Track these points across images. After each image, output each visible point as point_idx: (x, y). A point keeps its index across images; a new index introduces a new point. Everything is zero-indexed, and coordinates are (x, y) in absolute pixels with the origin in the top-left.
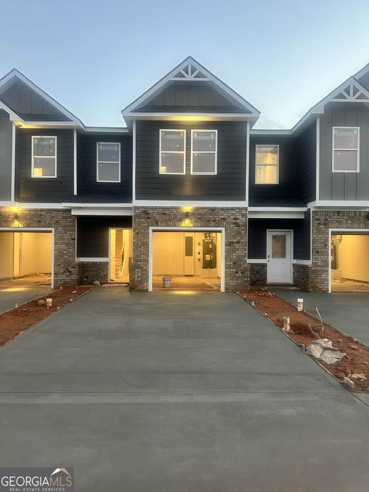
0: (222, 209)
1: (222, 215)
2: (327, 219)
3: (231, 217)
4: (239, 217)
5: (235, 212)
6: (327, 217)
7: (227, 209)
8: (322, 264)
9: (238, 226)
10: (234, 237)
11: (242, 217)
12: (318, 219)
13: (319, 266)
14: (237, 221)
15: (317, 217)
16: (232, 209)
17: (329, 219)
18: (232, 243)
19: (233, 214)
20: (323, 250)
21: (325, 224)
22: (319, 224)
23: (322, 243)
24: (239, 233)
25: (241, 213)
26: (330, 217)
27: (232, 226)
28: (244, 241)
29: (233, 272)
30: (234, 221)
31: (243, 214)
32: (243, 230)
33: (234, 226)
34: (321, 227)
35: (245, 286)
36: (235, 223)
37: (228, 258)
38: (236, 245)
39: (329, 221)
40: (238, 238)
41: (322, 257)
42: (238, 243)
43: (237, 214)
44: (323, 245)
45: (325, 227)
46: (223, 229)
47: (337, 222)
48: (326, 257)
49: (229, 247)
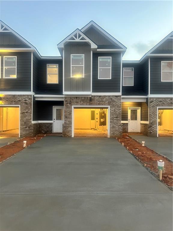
0: (19, 96)
1: (18, 99)
2: (71, 101)
3: (23, 99)
4: (27, 99)
5: (25, 97)
6: (71, 100)
7: (21, 96)
8: (69, 123)
9: (27, 104)
10: (25, 110)
11: (29, 100)
12: (66, 101)
13: (67, 124)
14: (26, 102)
15: (66, 100)
16: (24, 95)
17: (72, 101)
18: (24, 112)
19: (24, 98)
20: (69, 116)
21: (70, 103)
22: (67, 103)
23: (69, 113)
24: (27, 108)
25: (28, 98)
26: (73, 100)
27: (23, 104)
28: (30, 112)
29: (24, 127)
30: (25, 102)
31: (29, 98)
32: (29, 106)
33: (25, 104)
34: (68, 105)
35: (30, 134)
36: (25, 103)
37: (22, 121)
38: (26, 114)
39: (72, 102)
40: (27, 110)
41: (69, 119)
42: (26, 113)
43: (26, 98)
44: (69, 114)
45: (70, 105)
46: (19, 106)
47: (76, 102)
48: (70, 119)
49: (22, 115)
